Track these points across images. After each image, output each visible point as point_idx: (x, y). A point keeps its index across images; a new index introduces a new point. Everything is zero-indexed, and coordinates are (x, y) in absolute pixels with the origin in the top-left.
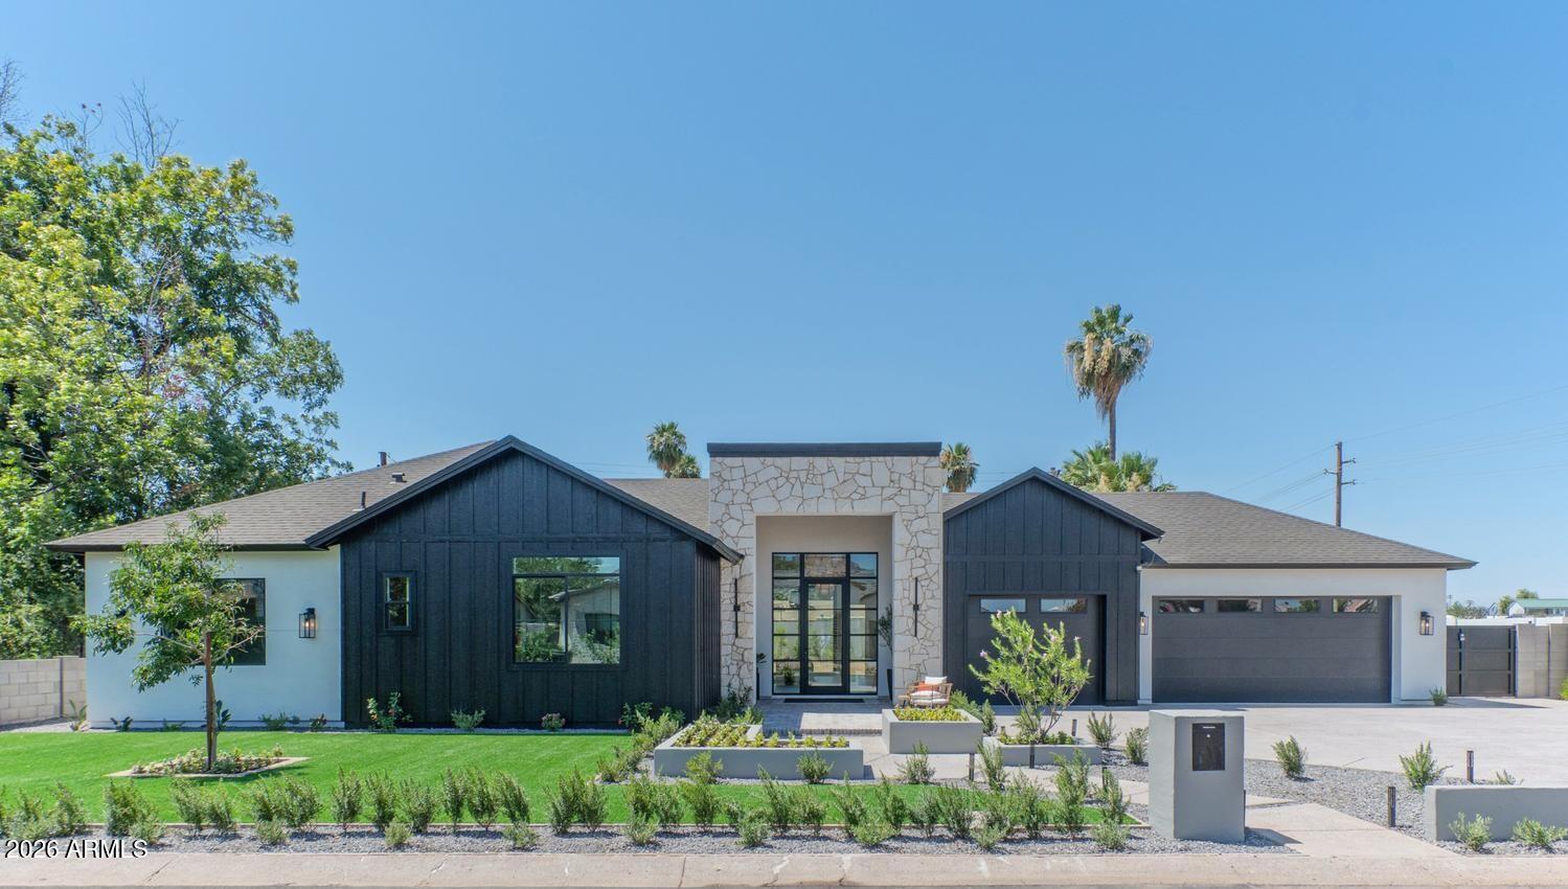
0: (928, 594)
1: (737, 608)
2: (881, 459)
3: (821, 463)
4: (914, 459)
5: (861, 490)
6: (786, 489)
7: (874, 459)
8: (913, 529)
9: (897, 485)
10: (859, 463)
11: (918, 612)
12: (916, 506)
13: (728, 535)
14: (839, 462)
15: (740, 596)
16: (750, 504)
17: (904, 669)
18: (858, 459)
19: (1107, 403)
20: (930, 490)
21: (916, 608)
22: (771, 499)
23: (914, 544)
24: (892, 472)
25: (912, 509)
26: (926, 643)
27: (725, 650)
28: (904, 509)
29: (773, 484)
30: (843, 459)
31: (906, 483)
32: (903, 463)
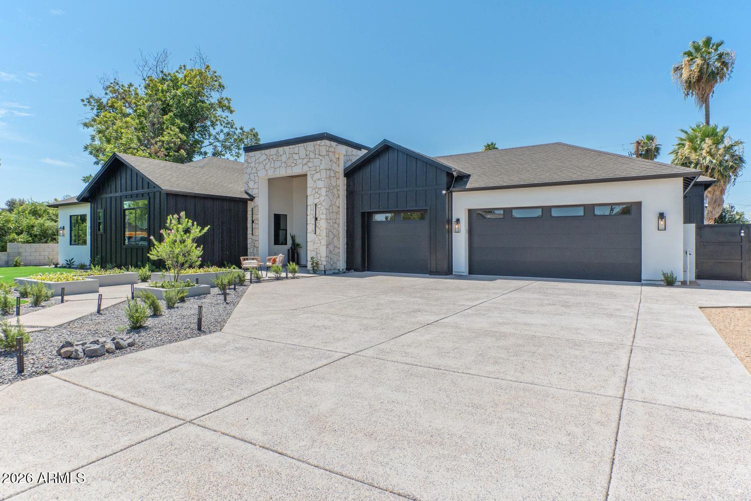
0: (321, 212)
1: (253, 222)
2: (302, 144)
3: (281, 149)
4: (315, 142)
5: (295, 162)
6: (268, 165)
7: (299, 145)
8: (314, 179)
9: (308, 157)
10: (294, 148)
11: (317, 222)
12: (316, 167)
13: (250, 188)
14: (286, 148)
15: (254, 216)
16: (257, 173)
17: (311, 251)
18: (294, 146)
19: (703, 98)
20: (321, 158)
21: (316, 219)
22: (264, 170)
23: (315, 186)
24: (306, 151)
25: (314, 168)
26: (320, 238)
27: (249, 241)
28: (311, 169)
29: (264, 162)
30: (288, 147)
31: (312, 155)
32: (310, 145)
